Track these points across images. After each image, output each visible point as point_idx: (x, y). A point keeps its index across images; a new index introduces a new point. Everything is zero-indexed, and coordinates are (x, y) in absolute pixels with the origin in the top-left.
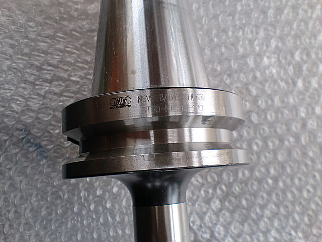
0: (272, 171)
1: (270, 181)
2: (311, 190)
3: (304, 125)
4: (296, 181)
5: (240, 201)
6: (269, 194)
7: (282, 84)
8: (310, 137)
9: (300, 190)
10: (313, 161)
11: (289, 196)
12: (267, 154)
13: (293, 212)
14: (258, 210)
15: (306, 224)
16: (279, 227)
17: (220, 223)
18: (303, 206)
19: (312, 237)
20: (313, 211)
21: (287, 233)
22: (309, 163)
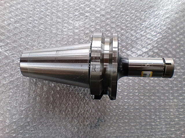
0: (119, 30)
1: (122, 31)
2: (127, 17)
3: (103, 16)
4: (124, 22)
5: (129, 43)
6: (127, 32)
7: (87, 20)
8: (108, 14)
9: (127, 21)
10: (117, 14)
11: (129, 25)
12: (112, 31)
13: (135, 25)
14: (133, 37)
15: (140, 21)
16: (140, 30)
17: (137, 52)
18: (133, 21)
19: (145, 19)
20: (135, 17)
21: (143, 28)
22: (117, 16)
